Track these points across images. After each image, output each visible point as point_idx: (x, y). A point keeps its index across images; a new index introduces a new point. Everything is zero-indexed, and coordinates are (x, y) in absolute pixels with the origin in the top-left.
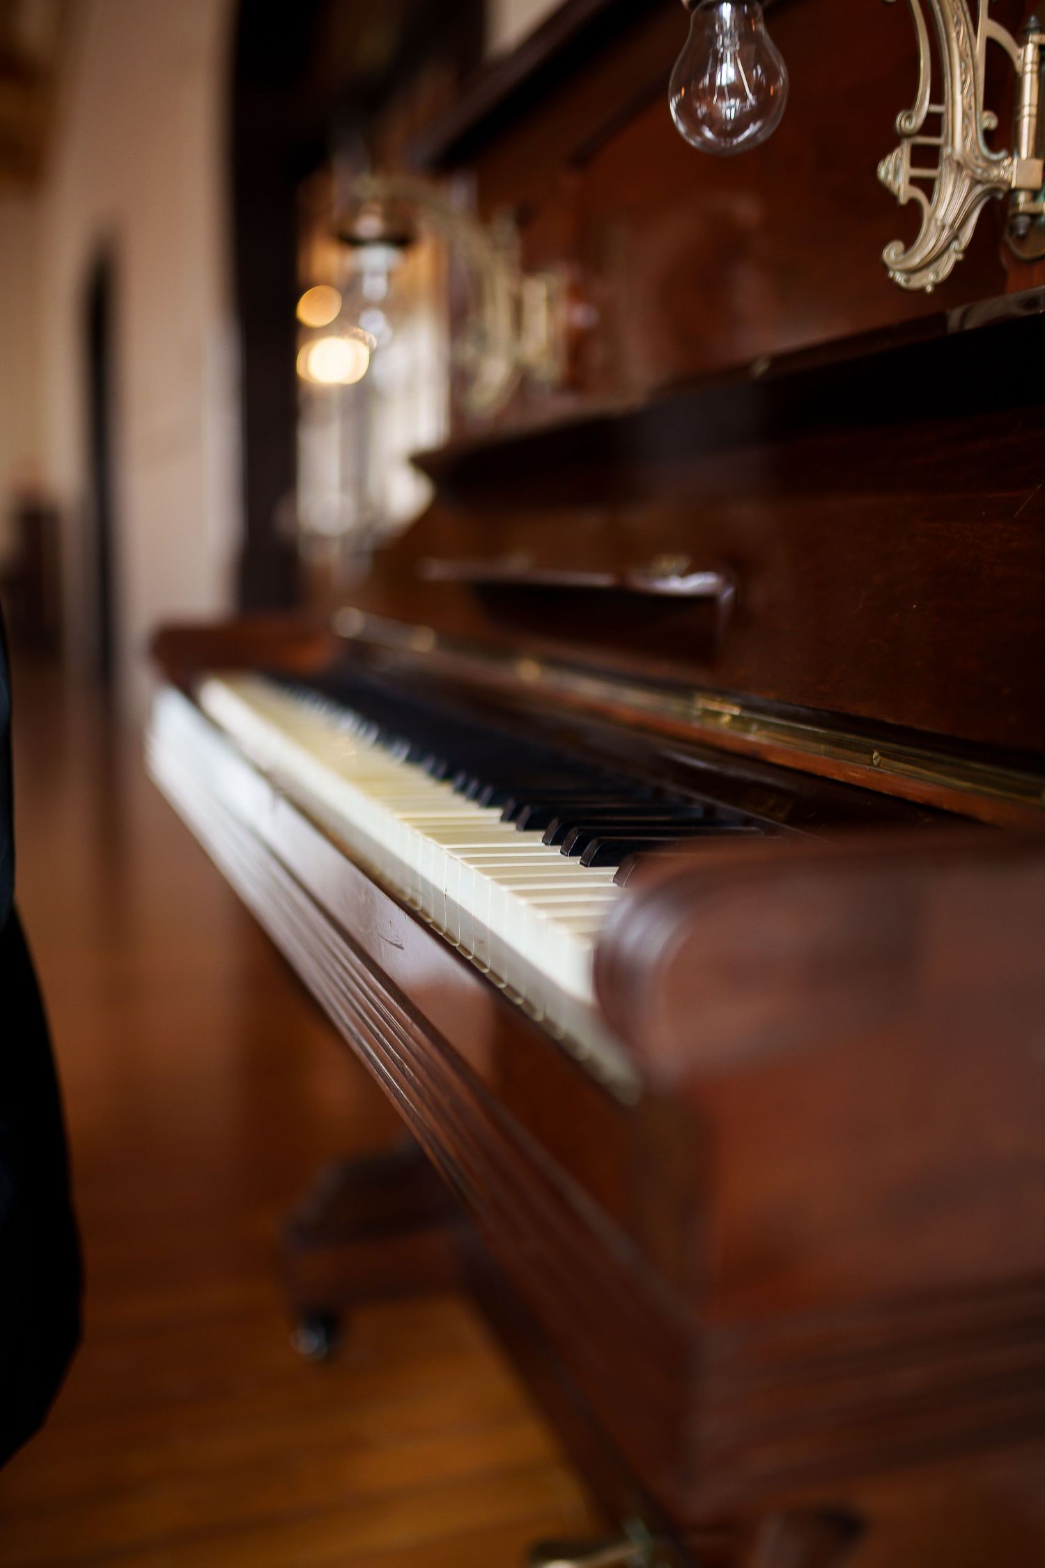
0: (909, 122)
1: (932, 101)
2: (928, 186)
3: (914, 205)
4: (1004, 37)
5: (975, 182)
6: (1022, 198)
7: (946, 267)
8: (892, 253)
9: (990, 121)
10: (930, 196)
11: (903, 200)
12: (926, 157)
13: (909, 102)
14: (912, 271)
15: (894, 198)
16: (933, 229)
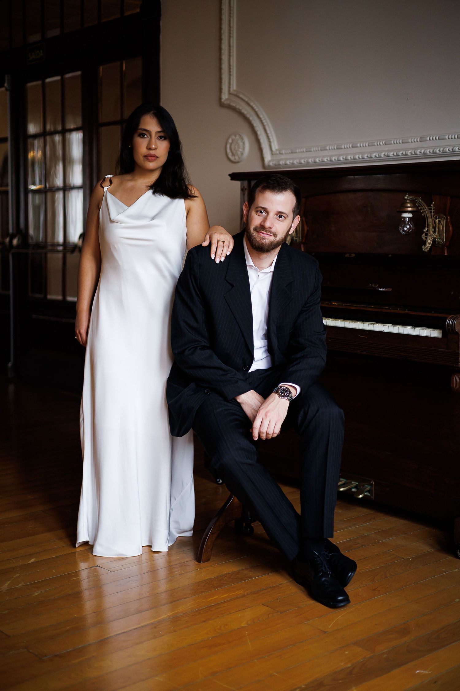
0: (425, 231)
1: (427, 228)
2: (426, 238)
3: (426, 241)
4: (435, 220)
5: (432, 238)
6: (437, 239)
7: (429, 248)
8: (423, 247)
9: (433, 230)
10: (427, 239)
11: (424, 240)
12: (426, 235)
13: (425, 228)
14: (425, 249)
15: (423, 239)
16: (427, 244)
